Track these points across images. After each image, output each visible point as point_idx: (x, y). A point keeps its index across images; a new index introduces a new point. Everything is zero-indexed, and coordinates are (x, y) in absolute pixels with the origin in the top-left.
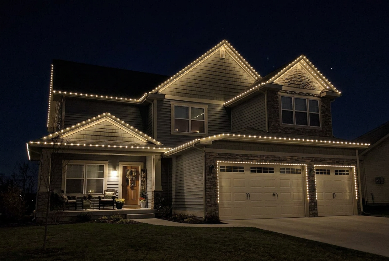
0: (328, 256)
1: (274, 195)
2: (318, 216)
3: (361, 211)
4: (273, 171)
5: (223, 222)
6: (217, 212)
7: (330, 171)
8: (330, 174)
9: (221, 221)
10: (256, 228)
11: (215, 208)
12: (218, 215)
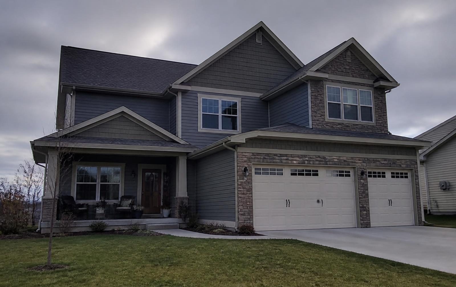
0: (381, 273)
1: (318, 201)
2: (371, 226)
3: (422, 220)
4: (318, 174)
5: (258, 233)
6: (252, 221)
7: (386, 173)
8: (385, 177)
9: (256, 232)
10: (296, 240)
11: (249, 217)
12: (253, 225)
